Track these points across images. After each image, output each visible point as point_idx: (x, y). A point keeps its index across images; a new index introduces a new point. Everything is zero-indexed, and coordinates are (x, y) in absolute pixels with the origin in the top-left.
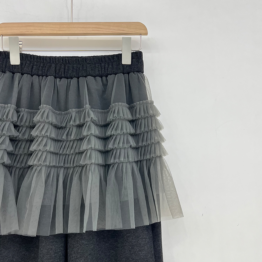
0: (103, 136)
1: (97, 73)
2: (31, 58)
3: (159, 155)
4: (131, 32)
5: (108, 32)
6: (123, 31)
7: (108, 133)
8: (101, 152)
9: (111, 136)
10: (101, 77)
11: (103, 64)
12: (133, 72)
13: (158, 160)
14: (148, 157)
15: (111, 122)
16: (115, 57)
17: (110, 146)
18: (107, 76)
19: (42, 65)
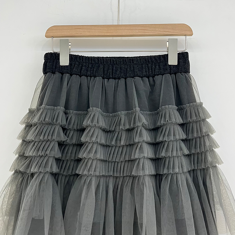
1: (144, 74)
2: (80, 59)
4: (177, 34)
5: (154, 34)
6: (169, 33)
10: (148, 78)
11: (150, 65)
12: (180, 73)
16: (162, 58)
18: (153, 77)
19: (90, 66)
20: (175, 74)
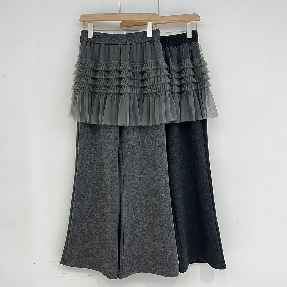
0: (179, 78)
1: (174, 44)
3: (207, 86)
7: (182, 76)
8: (178, 86)
9: (183, 77)
10: (176, 46)
11: (177, 39)
12: (193, 42)
13: (206, 89)
14: (201, 87)
15: (183, 70)
16: (183, 35)
17: (183, 82)
18: (179, 46)
20: (190, 43)
